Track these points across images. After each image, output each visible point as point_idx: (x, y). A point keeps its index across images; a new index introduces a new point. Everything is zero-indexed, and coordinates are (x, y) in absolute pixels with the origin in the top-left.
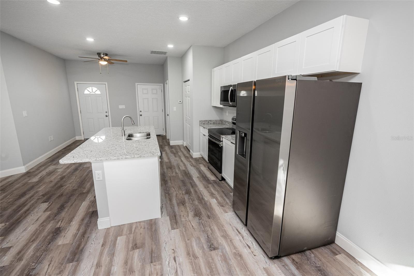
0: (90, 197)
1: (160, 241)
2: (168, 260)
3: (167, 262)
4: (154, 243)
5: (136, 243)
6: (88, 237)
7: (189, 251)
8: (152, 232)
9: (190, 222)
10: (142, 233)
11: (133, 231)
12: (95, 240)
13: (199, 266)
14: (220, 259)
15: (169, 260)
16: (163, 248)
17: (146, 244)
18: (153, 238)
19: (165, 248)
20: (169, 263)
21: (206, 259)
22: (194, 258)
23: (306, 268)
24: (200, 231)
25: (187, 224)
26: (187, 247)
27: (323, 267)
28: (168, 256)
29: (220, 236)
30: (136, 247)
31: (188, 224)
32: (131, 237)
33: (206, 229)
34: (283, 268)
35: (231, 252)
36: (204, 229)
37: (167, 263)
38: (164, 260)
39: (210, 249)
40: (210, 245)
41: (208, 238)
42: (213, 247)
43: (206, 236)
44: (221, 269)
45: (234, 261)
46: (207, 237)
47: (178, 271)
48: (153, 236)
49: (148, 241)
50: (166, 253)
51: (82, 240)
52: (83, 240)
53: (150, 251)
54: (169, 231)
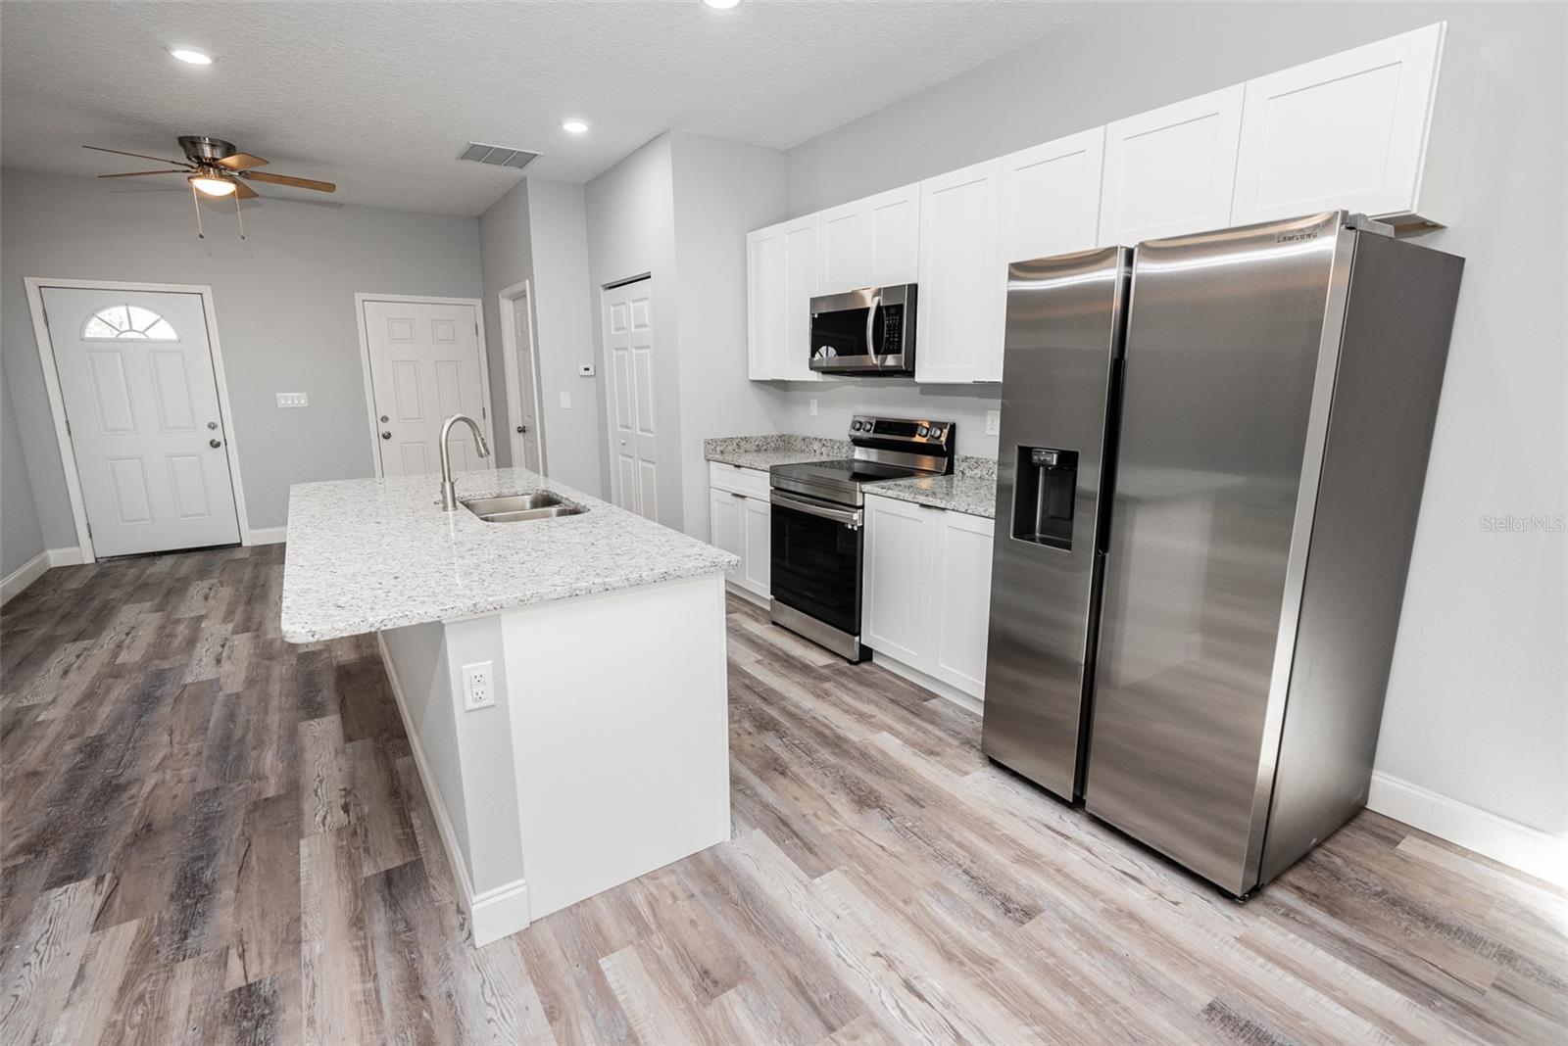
0: (322, 813)
1: (799, 932)
2: (890, 1004)
3: (893, 1008)
4: (778, 948)
5: (702, 966)
6: (450, 996)
7: (943, 945)
8: (737, 905)
9: (859, 833)
10: (694, 918)
11: (651, 919)
12: (493, 1002)
13: (1025, 992)
14: (1076, 948)
15: (896, 1001)
16: (833, 961)
17: (749, 961)
18: (757, 927)
19: (839, 956)
20: (902, 1011)
21: (1029, 958)
22: (984, 967)
23: (1354, 908)
24: (924, 861)
25: (854, 842)
26: (922, 930)
27: (1397, 891)
28: (876, 985)
29: (1008, 862)
30: (715, 983)
31: (859, 842)
32: (661, 948)
33: (938, 848)
34: (1291, 923)
35: (1092, 910)
36: (932, 850)
37: (896, 1013)
38: (874, 1007)
39: (1010, 917)
40: (999, 903)
41: (972, 878)
42: (1017, 906)
43: (960, 871)
44: (1110, 983)
45: (1126, 939)
46: (965, 877)
47: (961, 1033)
48: (751, 919)
49: (745, 945)
50: (861, 976)
51: (425, 1014)
52: (431, 1014)
53: (789, 983)
54: (805, 886)
